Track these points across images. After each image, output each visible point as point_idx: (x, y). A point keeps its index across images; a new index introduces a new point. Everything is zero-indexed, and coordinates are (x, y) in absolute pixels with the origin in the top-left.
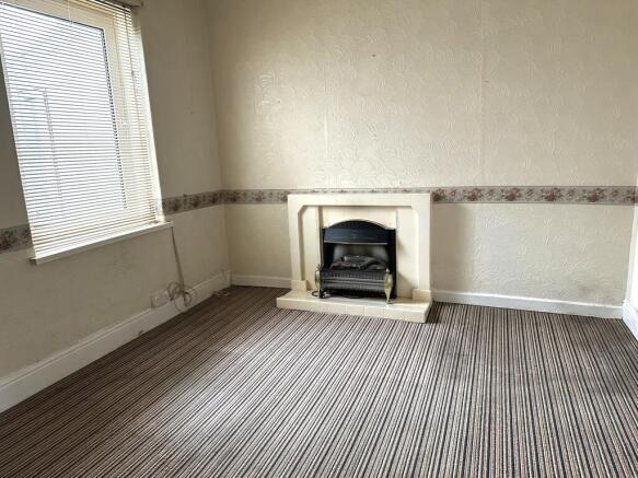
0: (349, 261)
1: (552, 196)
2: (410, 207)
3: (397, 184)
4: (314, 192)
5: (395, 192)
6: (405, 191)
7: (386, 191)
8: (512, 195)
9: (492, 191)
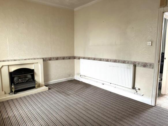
0: (21, 80)
1: (64, 58)
2: (38, 63)
3: (32, 57)
4: (4, 61)
5: (31, 59)
6: (34, 59)
7: (29, 59)
8: (57, 59)
9: (53, 58)
